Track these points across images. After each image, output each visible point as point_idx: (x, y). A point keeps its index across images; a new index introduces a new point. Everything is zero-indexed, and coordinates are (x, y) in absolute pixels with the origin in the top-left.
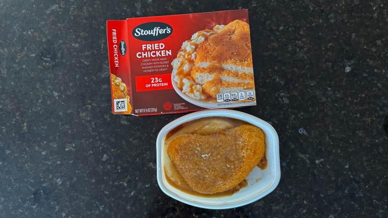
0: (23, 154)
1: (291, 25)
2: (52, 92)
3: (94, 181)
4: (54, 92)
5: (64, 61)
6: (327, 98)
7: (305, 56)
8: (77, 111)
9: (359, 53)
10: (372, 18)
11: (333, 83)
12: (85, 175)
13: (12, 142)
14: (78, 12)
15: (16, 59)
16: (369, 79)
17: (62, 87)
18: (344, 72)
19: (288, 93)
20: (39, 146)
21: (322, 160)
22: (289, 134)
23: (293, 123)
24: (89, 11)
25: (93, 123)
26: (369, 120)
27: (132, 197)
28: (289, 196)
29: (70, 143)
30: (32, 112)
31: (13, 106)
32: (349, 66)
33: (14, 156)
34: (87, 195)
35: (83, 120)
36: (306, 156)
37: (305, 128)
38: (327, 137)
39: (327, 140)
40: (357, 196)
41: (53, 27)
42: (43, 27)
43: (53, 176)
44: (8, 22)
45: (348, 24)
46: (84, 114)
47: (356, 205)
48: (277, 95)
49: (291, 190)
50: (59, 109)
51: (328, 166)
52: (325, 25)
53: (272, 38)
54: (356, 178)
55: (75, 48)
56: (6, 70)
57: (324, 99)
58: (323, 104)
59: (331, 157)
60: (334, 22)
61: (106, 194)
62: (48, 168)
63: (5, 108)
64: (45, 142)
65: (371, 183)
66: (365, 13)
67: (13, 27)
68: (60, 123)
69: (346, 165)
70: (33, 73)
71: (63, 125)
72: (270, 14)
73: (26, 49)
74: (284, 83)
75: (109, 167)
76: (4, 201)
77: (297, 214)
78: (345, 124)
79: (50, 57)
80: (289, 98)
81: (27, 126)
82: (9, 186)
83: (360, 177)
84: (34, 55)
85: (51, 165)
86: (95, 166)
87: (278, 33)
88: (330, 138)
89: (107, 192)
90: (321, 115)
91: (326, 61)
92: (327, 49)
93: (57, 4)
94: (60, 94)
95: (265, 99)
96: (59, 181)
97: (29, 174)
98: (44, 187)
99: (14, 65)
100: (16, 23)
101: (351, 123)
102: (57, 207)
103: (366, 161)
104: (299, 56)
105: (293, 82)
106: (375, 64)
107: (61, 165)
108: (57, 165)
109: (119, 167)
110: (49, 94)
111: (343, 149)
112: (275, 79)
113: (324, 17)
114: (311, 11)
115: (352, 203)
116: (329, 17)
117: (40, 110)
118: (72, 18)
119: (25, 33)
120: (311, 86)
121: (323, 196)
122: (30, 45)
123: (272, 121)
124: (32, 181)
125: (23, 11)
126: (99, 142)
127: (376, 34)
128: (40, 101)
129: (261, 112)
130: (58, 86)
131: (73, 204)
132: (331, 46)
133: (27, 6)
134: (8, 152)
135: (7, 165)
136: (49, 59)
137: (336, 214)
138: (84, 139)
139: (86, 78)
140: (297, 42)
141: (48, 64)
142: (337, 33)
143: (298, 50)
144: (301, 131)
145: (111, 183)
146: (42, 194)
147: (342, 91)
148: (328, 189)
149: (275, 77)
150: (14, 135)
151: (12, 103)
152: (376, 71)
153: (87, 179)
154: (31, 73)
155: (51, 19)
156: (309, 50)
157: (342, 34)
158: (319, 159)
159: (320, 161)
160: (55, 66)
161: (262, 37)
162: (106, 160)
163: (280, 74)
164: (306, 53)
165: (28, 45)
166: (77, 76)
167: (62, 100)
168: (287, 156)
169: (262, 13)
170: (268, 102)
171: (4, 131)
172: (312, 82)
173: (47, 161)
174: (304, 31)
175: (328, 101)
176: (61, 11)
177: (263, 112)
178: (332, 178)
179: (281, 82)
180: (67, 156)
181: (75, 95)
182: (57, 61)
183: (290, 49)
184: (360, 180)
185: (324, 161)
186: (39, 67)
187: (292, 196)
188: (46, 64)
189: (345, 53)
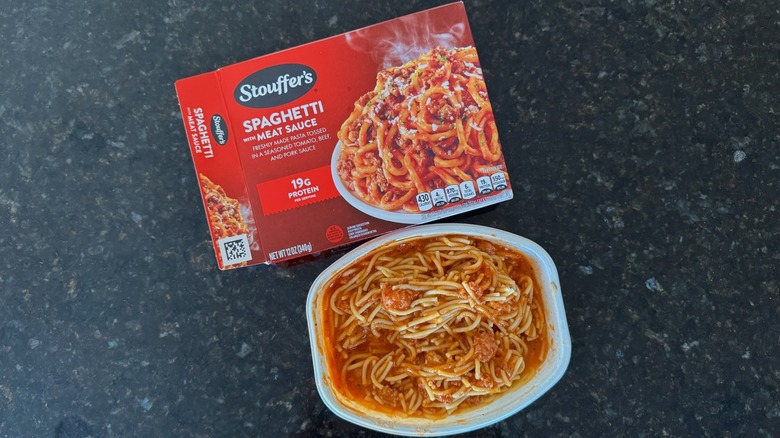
0: (68, 347)
1: (621, 67)
2: (129, 215)
3: (221, 401)
4: (133, 213)
5: (154, 147)
6: (700, 216)
7: (653, 131)
8: (185, 253)
9: (759, 122)
11: (710, 184)
12: (202, 389)
13: (43, 322)
14: (182, 46)
15: (52, 145)
17: (151, 204)
18: (732, 163)
19: (621, 207)
20: (103, 329)
21: (696, 343)
22: (627, 292)
23: (633, 269)
24: (205, 44)
25: (218, 278)
27: (303, 432)
28: (632, 421)
29: (168, 320)
30: (86, 257)
31: (47, 246)
32: (742, 149)
33: (49, 352)
34: (208, 432)
35: (197, 271)
36: (663, 337)
37: (658, 278)
39: (703, 301)
40: (769, 415)
41: (131, 77)
42: (108, 78)
43: (134, 393)
44: (34, 69)
45: (735, 66)
46: (199, 259)
47: (769, 436)
48: (599, 211)
49: (635, 407)
50: (145, 248)
51: (708, 356)
52: (690, 67)
53: (584, 94)
54: (765, 378)
55: (177, 121)
56: (30, 169)
57: (694, 219)
58: (692, 227)
59: (714, 337)
60: (708, 61)
61: (247, 428)
62: (122, 375)
63: (27, 249)
64: (115, 321)
66: (767, 43)
67: (45, 79)
68: (148, 279)
69: (744, 353)
70: (88, 174)
71: (153, 282)
72: (578, 46)
73: (72, 123)
74: (612, 186)
75: (253, 370)
78: (739, 268)
79: (124, 139)
80: (624, 218)
81: (77, 287)
82: (38, 417)
83: (773, 376)
84: (89, 137)
85: (130, 369)
86: (223, 369)
87: (595, 85)
88: (710, 296)
89: (250, 425)
90: (690, 250)
91: (694, 141)
92: (695, 115)
93: (137, 30)
94: (145, 217)
95: (575, 220)
96: (147, 404)
97: (82, 389)
98: (115, 416)
99: (48, 159)
100: (50, 71)
101: (751, 267)
104: (640, 131)
105: (630, 185)
107: (151, 368)
108: (143, 368)
109: (274, 370)
110: (123, 217)
111: (738, 319)
112: (596, 178)
113: (687, 52)
114: (659, 40)
115: (761, 430)
116: (697, 51)
117: (105, 253)
118: (170, 58)
119: (70, 91)
120: (667, 192)
121: (700, 418)
122: (81, 116)
123: (593, 266)
124: (87, 404)
125: (67, 45)
126: (232, 318)
128: (103, 233)
129: (568, 246)
130: (141, 199)
132: (703, 110)
133: (74, 34)
134: (35, 343)
135: (32, 371)
136: (122, 144)
138: (199, 312)
140: (635, 101)
141: (119, 154)
142: (714, 82)
143: (637, 118)
144: (650, 284)
145: (258, 404)
146: (110, 431)
147: (729, 201)
148: (710, 403)
149: (595, 174)
150: (47, 306)
151: (44, 239)
153: (206, 397)
154: (85, 175)
155: (126, 61)
156: (660, 119)
157: (723, 85)
158: (688, 342)
159: (692, 345)
160: (135, 159)
161: (563, 93)
162: (249, 355)
163: (603, 168)
164: (653, 125)
165: (78, 115)
166: (184, 180)
167: (150, 230)
168: (625, 337)
169: (562, 44)
170: (582, 225)
171: (26, 298)
172: (668, 183)
173: (120, 360)
174: (648, 80)
175: (701, 222)
176: (146, 44)
177: (573, 248)
178: (718, 381)
179: (606, 184)
180: (163, 348)
181: (180, 220)
182: (138, 147)
183: (621, 117)
184: (775, 384)
185: (700, 345)
186: (101, 160)
187: (638, 421)
188: (116, 154)
189: (733, 123)
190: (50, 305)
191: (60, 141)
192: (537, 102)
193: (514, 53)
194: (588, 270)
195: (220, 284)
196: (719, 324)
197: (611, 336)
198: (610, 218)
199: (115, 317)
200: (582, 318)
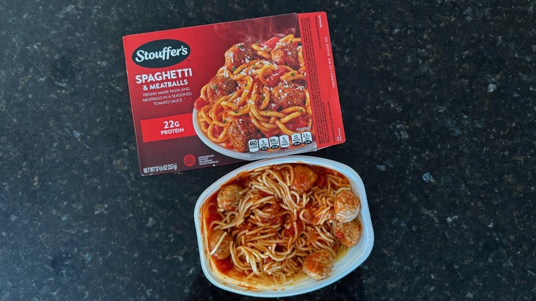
0: (35, 220)
1: (409, 25)
2: (72, 133)
3: (136, 256)
4: (74, 131)
5: (87, 86)
6: (462, 130)
7: (431, 71)
8: (109, 158)
9: (507, 64)
10: (526, 13)
11: (470, 107)
12: (124, 247)
13: (18, 204)
14: (104, 16)
15: (18, 85)
16: (522, 101)
17: (86, 125)
18: (486, 93)
19: (407, 124)
20: (58, 209)
21: (456, 217)
22: (409, 183)
23: (414, 167)
24: (119, 13)
25: (132, 174)
26: (522, 159)
27: (191, 276)
28: (410, 268)
29: (100, 203)
30: (44, 161)
31: (18, 154)
32: (494, 83)
33: (23, 224)
34: (128, 275)
35: (118, 170)
36: (433, 213)
37: (432, 174)
38: (463, 185)
39: (462, 189)
40: (504, 265)
41: (69, 37)
42: (54, 38)
43: (79, 251)
44: (4, 33)
45: (492, 23)
46: (119, 162)
47: (504, 279)
48: (391, 127)
49: (413, 260)
50: (83, 155)
51: (464, 226)
52: (459, 25)
53: (383, 45)
54: (503, 240)
55: (102, 68)
56: (4, 102)
57: (458, 132)
58: (456, 138)
59: (468, 213)
60: (472, 20)
61: (154, 273)
62: (71, 238)
63: (6, 156)
64: (65, 203)
65: (524, 247)
66: (515, 7)
67: (12, 40)
68: (86, 175)
69: (490, 224)
70: (43, 105)
71: (89, 178)
72: (380, 11)
73: (31, 70)
74: (401, 110)
75: (157, 235)
76: (13, 287)
77: (421, 293)
78: (488, 166)
79: (66, 80)
80: (409, 132)
81: (39, 181)
82: (18, 266)
83: (509, 239)
84: (43, 79)
85: (76, 235)
86: (137, 234)
87: (391, 39)
88: (467, 185)
89: (155, 271)
90: (455, 154)
91: (460, 78)
92: (461, 59)
93: (73, 4)
94: (83, 134)
95: (375, 134)
96: (88, 257)
97: (46, 247)
98: (68, 265)
99: (16, 95)
100: (15, 34)
101: (496, 165)
102: (87, 293)
103: (518, 217)
104: (422, 71)
105: (414, 109)
106: (531, 79)
107: (90, 234)
108: (85, 234)
109: (171, 235)
110: (68, 134)
111: (486, 201)
112: (390, 105)
113: (457, 13)
114: (438, 5)
115: (499, 275)
116: (464, 13)
117: (57, 158)
118: (96, 24)
119: (29, 48)
120: (440, 114)
121: (458, 267)
122: (37, 65)
123: (386, 165)
124: (49, 257)
126: (142, 201)
127: (532, 35)
128: (55, 145)
129: (369, 152)
130: (79, 122)
131: (109, 288)
132: (467, 56)
133: (30, 8)
134: (13, 218)
135: (13, 236)
136: (65, 84)
137: (477, 291)
138: (120, 197)
139: (120, 111)
140: (419, 50)
141: (63, 91)
142: (476, 35)
143: (420, 61)
144: (426, 177)
145: (160, 257)
146: (65, 275)
147: (483, 119)
148: (464, 257)
149: (389, 101)
150: (20, 194)
151: (16, 149)
152: (531, 89)
153: (126, 253)
154: (41, 105)
155: (66, 26)
156: (436, 62)
157: (483, 37)
158: (451, 217)
159: (453, 218)
160: (74, 94)
161: (369, 45)
162: (153, 226)
163: (395, 97)
164: (432, 66)
165: (35, 64)
166: (107, 108)
167: (86, 143)
168: (407, 213)
169: (369, 9)
170: (380, 137)
171: (6, 188)
172: (441, 107)
173: (69, 229)
174: (429, 35)
175: (463, 135)
176: (79, 14)
177: (372, 153)
178: (470, 242)
179: (397, 108)
180: (97, 221)
181: (105, 135)
182: (77, 86)
183: (409, 61)
184: (510, 244)
185: (459, 218)
186: (52, 96)
187: (415, 269)
188: (61, 91)
189: (488, 65)
190: (22, 193)
191: (23, 83)
192: (350, 51)
193: (334, 16)
194: (382, 168)
195: (133, 179)
196: (472, 204)
197: (398, 212)
198: (399, 132)
199: (65, 201)
200: (378, 200)
